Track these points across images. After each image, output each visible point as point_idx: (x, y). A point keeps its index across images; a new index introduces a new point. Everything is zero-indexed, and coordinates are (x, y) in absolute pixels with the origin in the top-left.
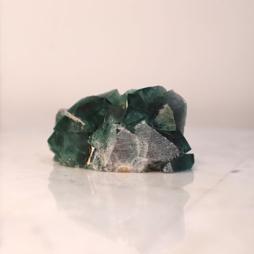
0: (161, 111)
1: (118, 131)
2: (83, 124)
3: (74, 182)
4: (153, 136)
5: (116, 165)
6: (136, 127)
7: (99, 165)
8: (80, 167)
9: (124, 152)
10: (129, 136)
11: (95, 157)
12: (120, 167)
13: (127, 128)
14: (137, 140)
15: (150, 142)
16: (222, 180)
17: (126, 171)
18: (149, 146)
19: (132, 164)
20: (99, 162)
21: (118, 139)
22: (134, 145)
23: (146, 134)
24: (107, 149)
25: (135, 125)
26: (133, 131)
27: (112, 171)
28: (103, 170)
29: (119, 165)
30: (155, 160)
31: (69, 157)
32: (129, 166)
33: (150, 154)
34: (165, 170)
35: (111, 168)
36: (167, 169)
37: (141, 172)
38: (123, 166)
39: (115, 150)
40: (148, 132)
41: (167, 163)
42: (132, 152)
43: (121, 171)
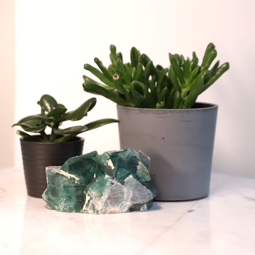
0: (139, 167)
1: (112, 184)
2: (77, 179)
3: (72, 219)
4: (137, 186)
5: (108, 209)
6: (126, 180)
7: (94, 210)
8: (76, 212)
9: (115, 199)
10: (120, 187)
11: (90, 204)
12: (110, 210)
13: (118, 181)
14: (125, 189)
15: (134, 190)
16: (179, 219)
17: (115, 213)
18: (133, 194)
19: (119, 207)
20: (94, 207)
21: (111, 190)
22: (122, 193)
23: (131, 185)
24: (103, 197)
25: (124, 179)
26: (123, 183)
27: (104, 213)
28: (98, 214)
29: (110, 209)
30: (136, 203)
31: (68, 205)
32: (117, 209)
33: (133, 199)
34: (141, 209)
35: (104, 211)
36: (143, 209)
37: (125, 212)
38: (113, 209)
39: (109, 198)
40: (134, 183)
41: (144, 204)
42: (121, 198)
43: (111, 213)
